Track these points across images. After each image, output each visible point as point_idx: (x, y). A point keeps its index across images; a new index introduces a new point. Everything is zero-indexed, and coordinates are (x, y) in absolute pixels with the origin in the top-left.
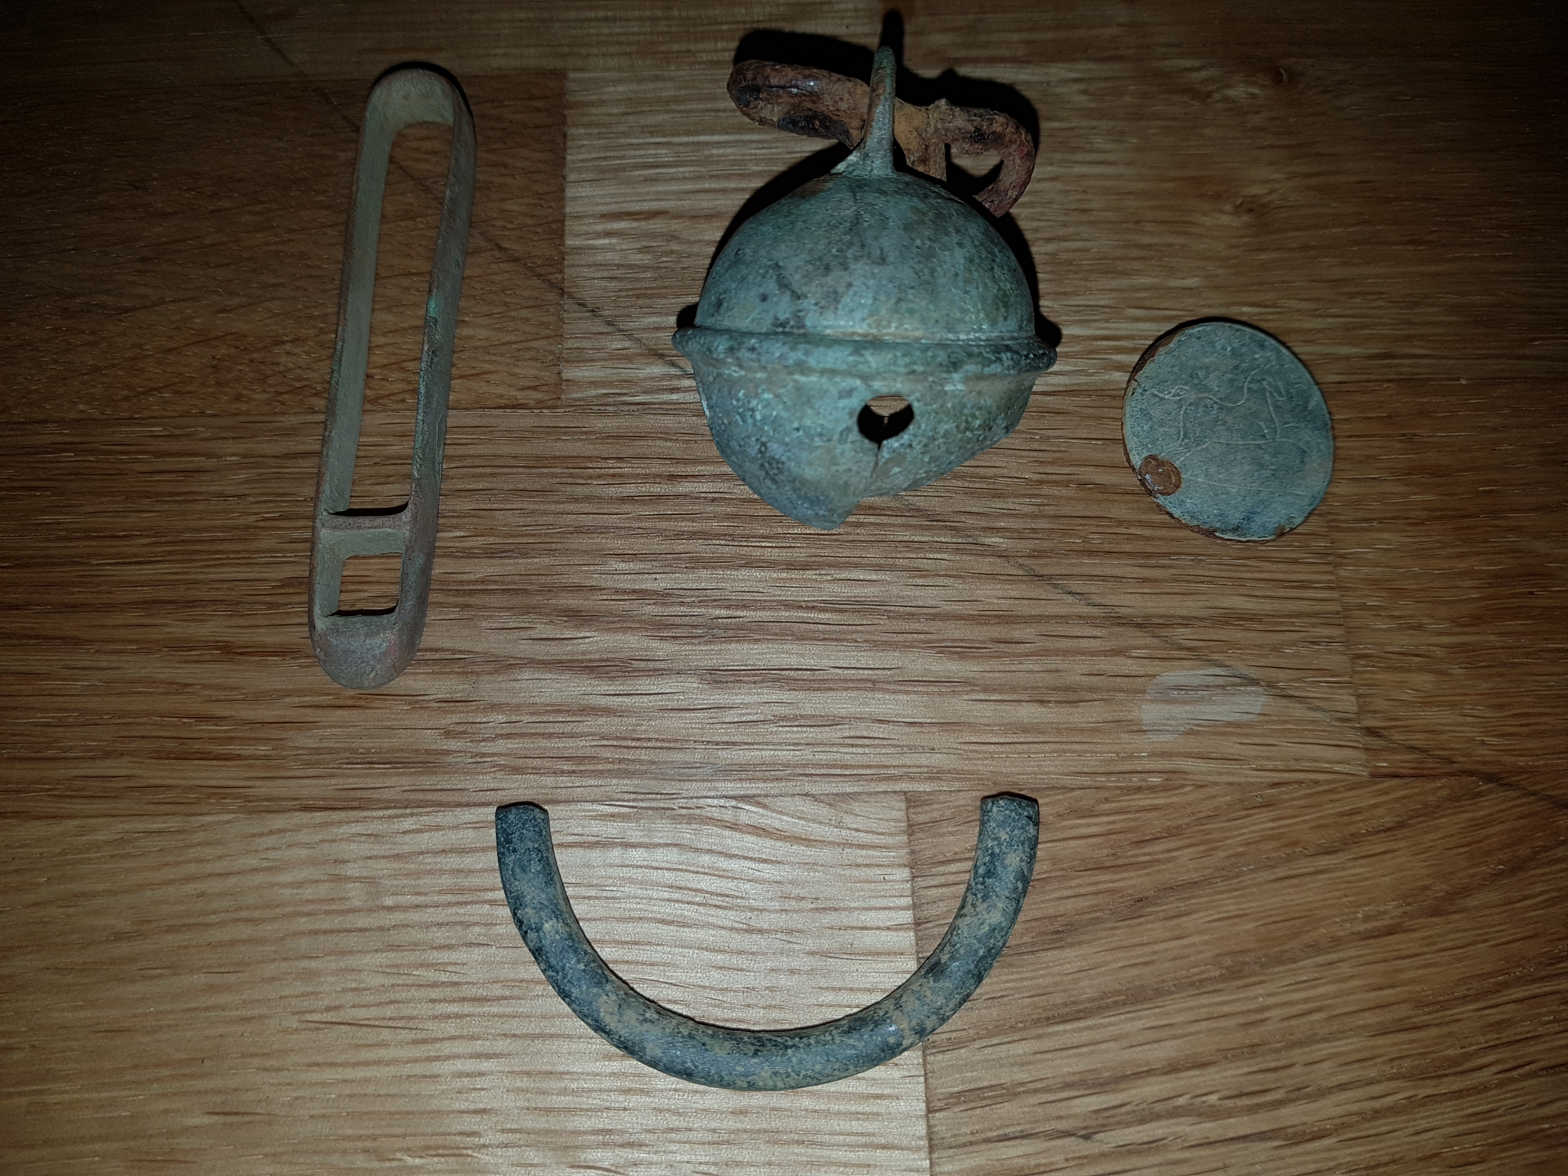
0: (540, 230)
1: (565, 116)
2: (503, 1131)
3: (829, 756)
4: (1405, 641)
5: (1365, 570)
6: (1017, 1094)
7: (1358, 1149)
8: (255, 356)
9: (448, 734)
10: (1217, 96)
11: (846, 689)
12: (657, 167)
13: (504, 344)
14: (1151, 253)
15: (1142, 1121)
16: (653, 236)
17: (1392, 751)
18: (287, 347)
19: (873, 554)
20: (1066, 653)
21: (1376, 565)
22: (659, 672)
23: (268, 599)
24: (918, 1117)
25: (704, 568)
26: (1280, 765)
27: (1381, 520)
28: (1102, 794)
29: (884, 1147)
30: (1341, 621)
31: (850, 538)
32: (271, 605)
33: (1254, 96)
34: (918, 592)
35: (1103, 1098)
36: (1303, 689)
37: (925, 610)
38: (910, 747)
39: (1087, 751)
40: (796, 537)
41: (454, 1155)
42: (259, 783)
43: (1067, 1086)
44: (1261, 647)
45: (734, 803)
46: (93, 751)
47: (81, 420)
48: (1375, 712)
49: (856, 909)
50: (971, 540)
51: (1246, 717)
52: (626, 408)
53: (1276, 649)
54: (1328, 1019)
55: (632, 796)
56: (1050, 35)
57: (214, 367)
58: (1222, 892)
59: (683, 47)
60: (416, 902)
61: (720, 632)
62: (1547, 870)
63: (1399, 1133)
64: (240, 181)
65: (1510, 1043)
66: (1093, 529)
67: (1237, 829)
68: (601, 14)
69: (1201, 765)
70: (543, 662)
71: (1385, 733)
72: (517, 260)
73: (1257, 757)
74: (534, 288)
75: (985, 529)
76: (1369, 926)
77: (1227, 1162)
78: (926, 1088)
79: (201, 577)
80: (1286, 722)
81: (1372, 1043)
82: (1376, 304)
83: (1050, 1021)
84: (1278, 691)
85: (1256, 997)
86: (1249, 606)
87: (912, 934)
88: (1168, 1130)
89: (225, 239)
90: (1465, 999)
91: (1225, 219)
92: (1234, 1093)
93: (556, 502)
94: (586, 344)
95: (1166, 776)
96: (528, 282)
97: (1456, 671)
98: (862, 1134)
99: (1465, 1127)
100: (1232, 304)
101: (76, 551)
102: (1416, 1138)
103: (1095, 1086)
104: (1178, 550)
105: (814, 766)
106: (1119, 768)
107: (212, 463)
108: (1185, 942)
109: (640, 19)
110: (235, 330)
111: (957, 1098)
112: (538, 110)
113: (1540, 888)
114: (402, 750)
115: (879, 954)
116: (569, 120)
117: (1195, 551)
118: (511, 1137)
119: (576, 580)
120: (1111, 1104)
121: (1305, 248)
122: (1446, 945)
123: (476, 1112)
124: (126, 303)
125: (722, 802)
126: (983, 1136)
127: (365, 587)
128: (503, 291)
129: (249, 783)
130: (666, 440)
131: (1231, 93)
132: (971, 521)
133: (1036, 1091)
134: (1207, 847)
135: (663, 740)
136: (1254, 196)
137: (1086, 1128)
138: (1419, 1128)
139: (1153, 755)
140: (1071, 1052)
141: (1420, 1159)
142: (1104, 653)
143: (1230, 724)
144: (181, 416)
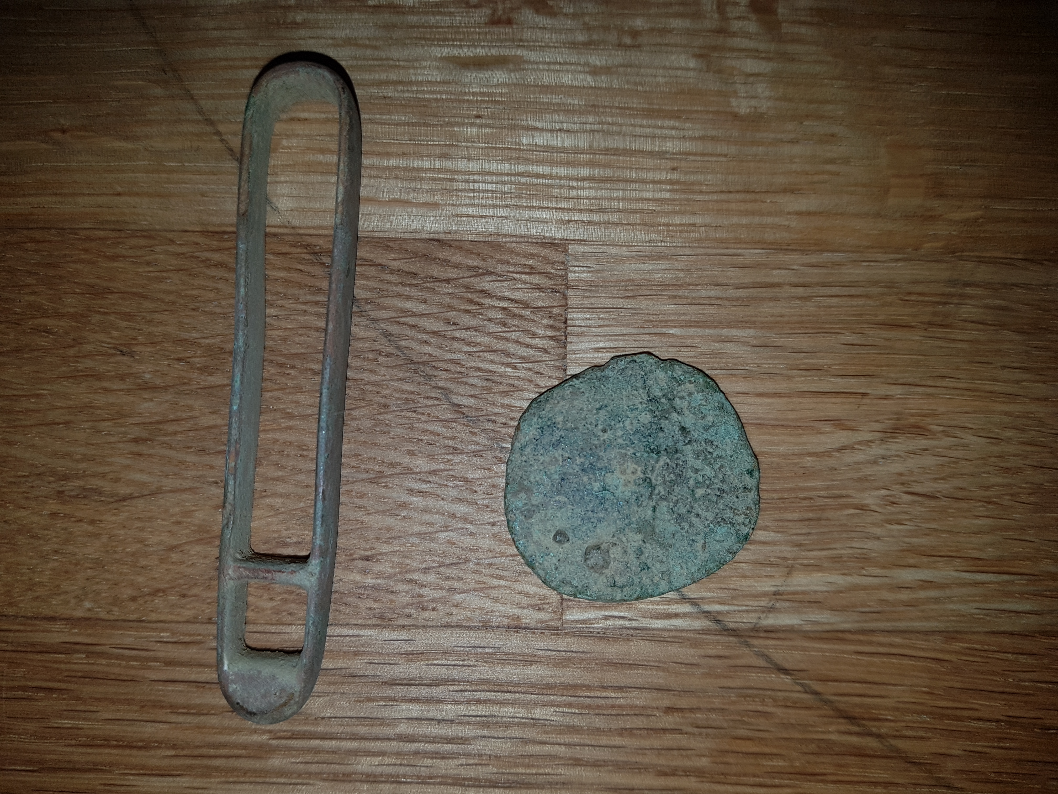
1: (566, 297)
47: (89, 619)
116: (570, 302)
144: (188, 622)
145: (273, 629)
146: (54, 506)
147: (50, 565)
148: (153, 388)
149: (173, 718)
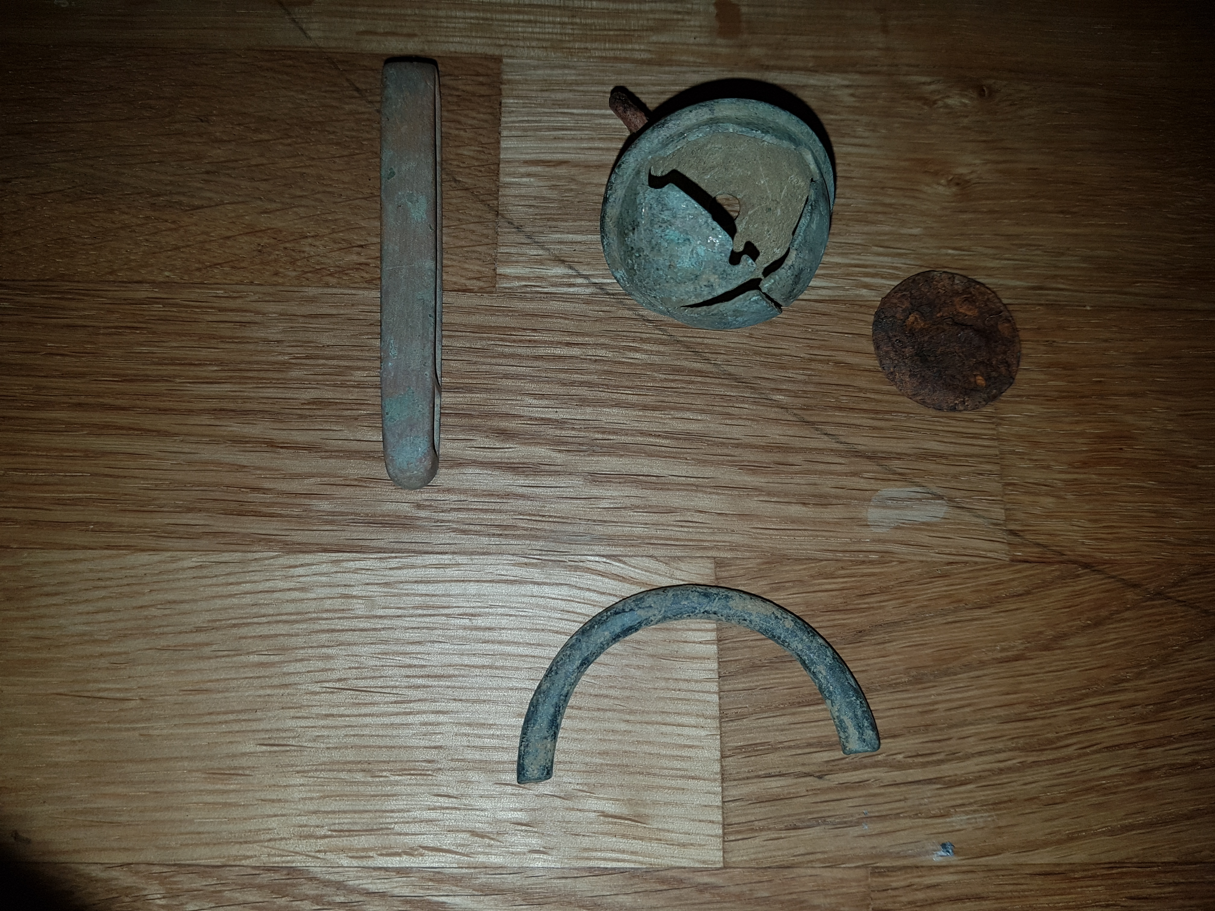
0: (483, 169)
1: (500, 89)
2: (452, 760)
3: (666, 533)
4: (1038, 476)
5: (1017, 429)
6: (777, 749)
7: (989, 792)
8: (288, 245)
9: (419, 506)
10: (940, 103)
11: (678, 490)
12: (563, 130)
13: (457, 247)
14: (892, 210)
15: (856, 769)
16: (559, 178)
17: (1025, 546)
18: (310, 240)
19: (699, 402)
20: (821, 473)
21: (1022, 425)
22: (557, 473)
23: (299, 412)
24: (715, 760)
25: (588, 406)
26: (953, 551)
27: (1028, 396)
28: (840, 564)
29: (693, 778)
30: (998, 461)
31: (685, 391)
32: (301, 416)
33: (965, 105)
34: (728, 428)
35: (831, 754)
36: (971, 503)
37: (732, 441)
38: (718, 529)
39: (832, 537)
40: (649, 389)
41: (421, 775)
42: (293, 533)
43: (809, 745)
44: (946, 475)
45: (604, 560)
46: (180, 507)
47: (167, 282)
48: (1015, 520)
49: (680, 629)
50: (763, 396)
51: (935, 519)
52: (539, 295)
53: (955, 477)
54: (974, 711)
55: (539, 552)
56: (831, 53)
57: (260, 251)
58: (913, 629)
59: (583, 45)
60: (398, 614)
61: (598, 449)
62: (1118, 625)
63: (1015, 784)
64: (275, 120)
65: (1086, 732)
66: (843, 393)
67: (923, 590)
68: (526, 17)
69: (904, 549)
70: (481, 463)
71: (1021, 534)
72: (467, 189)
73: (939, 546)
74: (478, 210)
75: (773, 389)
76: (1004, 654)
77: (907, 796)
78: (721, 743)
79: (253, 395)
80: (959, 524)
81: (1001, 727)
82: (1036, 252)
83: (801, 704)
84: (955, 504)
85: (930, 696)
86: (941, 448)
87: (715, 647)
88: (871, 775)
89: (265, 162)
90: (1061, 703)
91: (941, 189)
92: (914, 754)
93: (491, 357)
94: (513, 250)
95: (881, 554)
96: (474, 205)
97: (1070, 496)
98: (680, 769)
99: (1055, 781)
100: (941, 248)
101: (166, 373)
102: (1025, 787)
103: (827, 746)
104: (897, 410)
105: (657, 538)
106: (852, 548)
107: (258, 318)
108: (887, 659)
109: (554, 23)
110: (273, 226)
111: (739, 750)
112: (482, 84)
113: (1112, 636)
114: (389, 516)
115: (694, 658)
116: (503, 93)
117: (908, 410)
118: (458, 764)
119: (504, 409)
120: (836, 758)
121: (991, 212)
122: (1050, 669)
123: (435, 747)
124: (197, 203)
125: (597, 559)
126: (755, 774)
127: (364, 407)
128: (458, 210)
129: (287, 533)
130: (565, 319)
131: (950, 101)
132: (764, 383)
133: (790, 747)
134: (904, 600)
135: (559, 517)
136: (962, 174)
137: (820, 771)
138: (1027, 781)
139: (873, 541)
140: (813, 724)
141: (1026, 800)
142: (846, 474)
143: (923, 523)
144: (237, 284)
145: (296, 289)
146: (149, 213)
147: (142, 249)
148: (222, 141)
149: (222, 345)
